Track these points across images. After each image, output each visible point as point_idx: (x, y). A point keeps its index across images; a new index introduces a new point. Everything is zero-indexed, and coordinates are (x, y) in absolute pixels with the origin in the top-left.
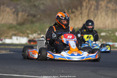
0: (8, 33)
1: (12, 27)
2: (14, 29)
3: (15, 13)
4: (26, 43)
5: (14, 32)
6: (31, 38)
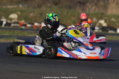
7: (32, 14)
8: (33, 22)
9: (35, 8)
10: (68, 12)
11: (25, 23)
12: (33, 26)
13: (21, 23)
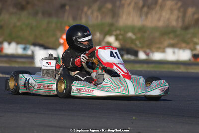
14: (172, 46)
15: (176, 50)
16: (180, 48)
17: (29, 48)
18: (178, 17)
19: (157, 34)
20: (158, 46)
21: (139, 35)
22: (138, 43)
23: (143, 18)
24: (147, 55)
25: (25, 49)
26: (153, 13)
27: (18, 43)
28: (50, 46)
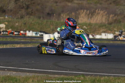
0: (99, 31)
1: (103, 26)
2: (104, 27)
3: (107, 15)
4: (113, 38)
5: (104, 30)
6: (117, 34)
7: (17, 24)
8: (19, 31)
9: (18, 18)
10: (47, 22)
11: (12, 31)
12: (19, 33)
13: (9, 31)
14: (104, 32)
15: (106, 34)
16: (108, 33)
17: (38, 33)
18: (106, 19)
19: (97, 27)
20: (98, 32)
21: (89, 27)
22: (88, 30)
23: (90, 19)
24: (93, 36)
25: (36, 34)
26: (94, 16)
27: (33, 31)
28: (48, 32)
